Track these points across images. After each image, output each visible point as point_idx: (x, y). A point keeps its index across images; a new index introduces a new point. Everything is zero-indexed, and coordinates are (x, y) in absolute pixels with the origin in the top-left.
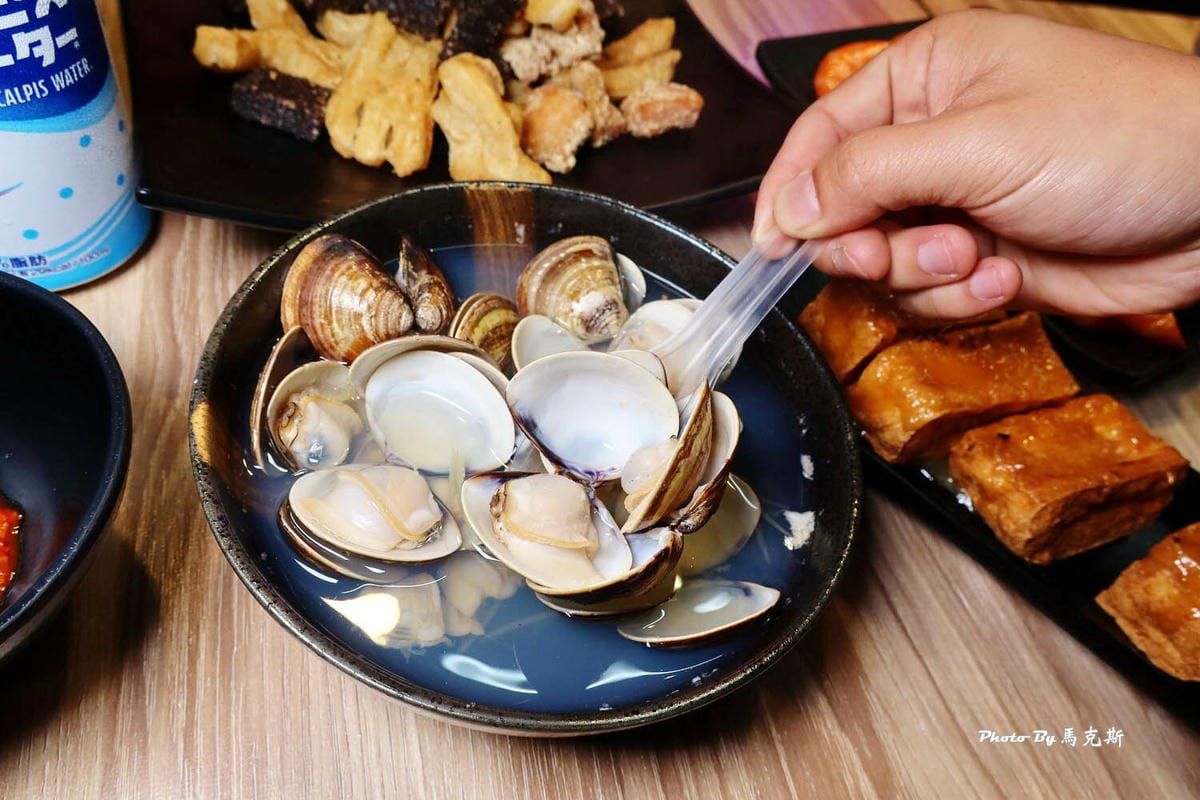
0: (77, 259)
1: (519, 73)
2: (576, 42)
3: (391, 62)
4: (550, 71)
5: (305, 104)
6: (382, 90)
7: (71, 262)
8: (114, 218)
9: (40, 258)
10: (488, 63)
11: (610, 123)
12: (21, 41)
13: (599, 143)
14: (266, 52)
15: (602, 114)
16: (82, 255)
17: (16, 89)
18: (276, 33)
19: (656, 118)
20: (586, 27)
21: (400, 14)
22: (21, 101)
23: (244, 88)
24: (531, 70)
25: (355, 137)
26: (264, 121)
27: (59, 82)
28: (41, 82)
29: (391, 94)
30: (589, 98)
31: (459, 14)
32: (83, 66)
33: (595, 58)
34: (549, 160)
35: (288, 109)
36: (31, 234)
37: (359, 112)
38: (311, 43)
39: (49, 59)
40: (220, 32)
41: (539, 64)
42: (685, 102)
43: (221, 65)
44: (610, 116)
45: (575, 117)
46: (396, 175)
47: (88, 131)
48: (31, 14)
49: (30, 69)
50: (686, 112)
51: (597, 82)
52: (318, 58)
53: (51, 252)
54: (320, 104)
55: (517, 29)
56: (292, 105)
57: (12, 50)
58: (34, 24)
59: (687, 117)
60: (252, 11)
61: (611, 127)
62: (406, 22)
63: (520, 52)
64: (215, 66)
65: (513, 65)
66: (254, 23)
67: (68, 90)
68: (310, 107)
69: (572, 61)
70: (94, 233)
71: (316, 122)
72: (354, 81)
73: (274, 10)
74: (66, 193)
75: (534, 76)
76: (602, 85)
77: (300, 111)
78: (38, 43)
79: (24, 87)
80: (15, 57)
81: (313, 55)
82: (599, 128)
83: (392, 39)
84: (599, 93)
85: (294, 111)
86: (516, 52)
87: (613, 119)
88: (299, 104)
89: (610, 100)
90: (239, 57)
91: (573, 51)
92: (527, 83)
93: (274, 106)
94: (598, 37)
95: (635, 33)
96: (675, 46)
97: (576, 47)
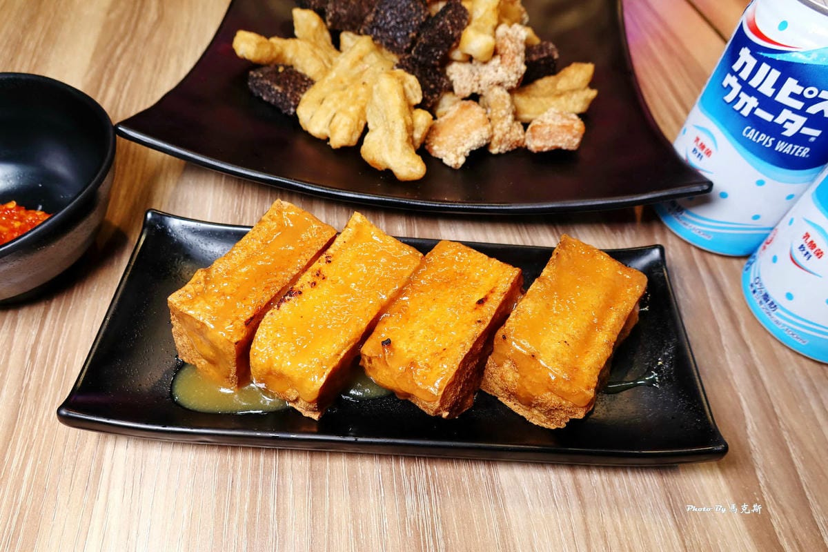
1: (456, 90)
2: (497, 71)
4: (480, 92)
5: (291, 90)
6: (344, 88)
11: (508, 136)
13: (495, 151)
14: (290, 54)
15: (501, 129)
19: (542, 138)
20: (508, 61)
21: (381, 38)
23: (255, 76)
24: (465, 88)
25: (312, 117)
26: (265, 98)
29: (347, 91)
30: (494, 115)
33: (510, 84)
34: (446, 156)
35: (277, 92)
37: (322, 102)
40: (251, 36)
41: (473, 85)
42: (569, 129)
43: (247, 57)
45: (476, 128)
46: (330, 146)
50: (569, 137)
51: (505, 104)
52: (324, 61)
54: (301, 91)
55: (457, 55)
56: (279, 89)
59: (570, 141)
60: (296, 25)
61: (509, 140)
62: (384, 45)
63: (461, 74)
64: (244, 57)
65: (454, 83)
66: (296, 33)
68: (292, 93)
69: (490, 85)
71: (293, 103)
73: (309, 26)
75: (467, 93)
76: (509, 105)
77: (283, 95)
82: (496, 138)
83: (367, 54)
84: (504, 112)
85: (281, 94)
86: (458, 74)
87: (512, 134)
88: (286, 89)
89: (516, 119)
90: (256, 53)
91: (491, 77)
92: (460, 97)
93: (270, 89)
94: (515, 69)
95: (562, 72)
96: (592, 85)
97: (494, 74)
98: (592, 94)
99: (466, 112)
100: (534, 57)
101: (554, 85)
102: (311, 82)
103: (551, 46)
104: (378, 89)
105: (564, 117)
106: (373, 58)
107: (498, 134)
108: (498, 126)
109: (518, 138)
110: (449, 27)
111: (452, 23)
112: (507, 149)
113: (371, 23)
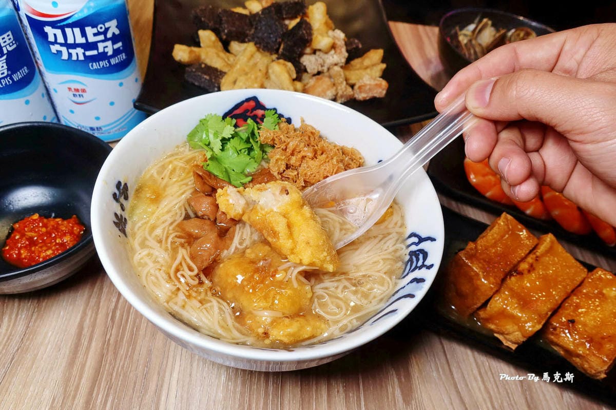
0: (114, 130)
1: (309, 70)
2: (333, 57)
3: (252, 62)
4: (323, 70)
5: (213, 77)
6: (246, 74)
7: (111, 131)
8: (130, 116)
9: (100, 128)
10: (290, 65)
11: (345, 93)
12: (101, 46)
14: (203, 57)
15: (341, 89)
16: (116, 129)
17: (97, 63)
18: (208, 49)
19: (365, 92)
20: (338, 51)
21: (260, 43)
22: (99, 68)
23: (190, 70)
24: (314, 69)
27: (113, 61)
28: (106, 61)
29: (249, 75)
30: (336, 81)
31: (284, 44)
32: (123, 56)
33: (341, 64)
35: (206, 79)
36: (98, 118)
37: (235, 82)
38: (223, 54)
39: (110, 53)
40: (184, 47)
41: (318, 67)
42: (379, 86)
43: (182, 60)
44: (346, 90)
45: (328, 89)
47: (122, 81)
48: (105, 36)
49: (103, 56)
50: (380, 90)
51: (341, 75)
52: (224, 60)
53: (105, 126)
54: (220, 78)
55: (308, 50)
56: (208, 78)
57: (97, 48)
58: (106, 40)
59: (381, 93)
60: (201, 40)
61: (346, 95)
62: (262, 47)
63: (310, 61)
64: (180, 61)
65: (307, 67)
66: (202, 45)
67: (116, 65)
68: (215, 79)
69: (330, 66)
70: (121, 120)
71: (216, 85)
72: (235, 69)
73: (210, 40)
74: (112, 104)
75: (316, 72)
76: (343, 76)
77: (210, 80)
78: (107, 47)
79: (101, 62)
80: (98, 52)
81: (223, 59)
82: (339, 95)
83: (254, 54)
84: (341, 80)
85: (208, 80)
86: (309, 61)
87: (347, 92)
88: (210, 78)
89: (347, 84)
90: (189, 58)
91: (331, 61)
92: (312, 74)
93: (201, 78)
94: (343, 56)
95: (365, 55)
96: (383, 62)
97: (333, 59)
98: (384, 66)
99: (320, 82)
100: (349, 48)
101: (362, 63)
102: (225, 73)
103: (356, 41)
104: (273, 72)
105: (375, 79)
106: (258, 56)
107: (340, 93)
108: (339, 88)
109: (350, 94)
110: (306, 35)
111: (307, 33)
112: (345, 101)
113: (253, 34)
